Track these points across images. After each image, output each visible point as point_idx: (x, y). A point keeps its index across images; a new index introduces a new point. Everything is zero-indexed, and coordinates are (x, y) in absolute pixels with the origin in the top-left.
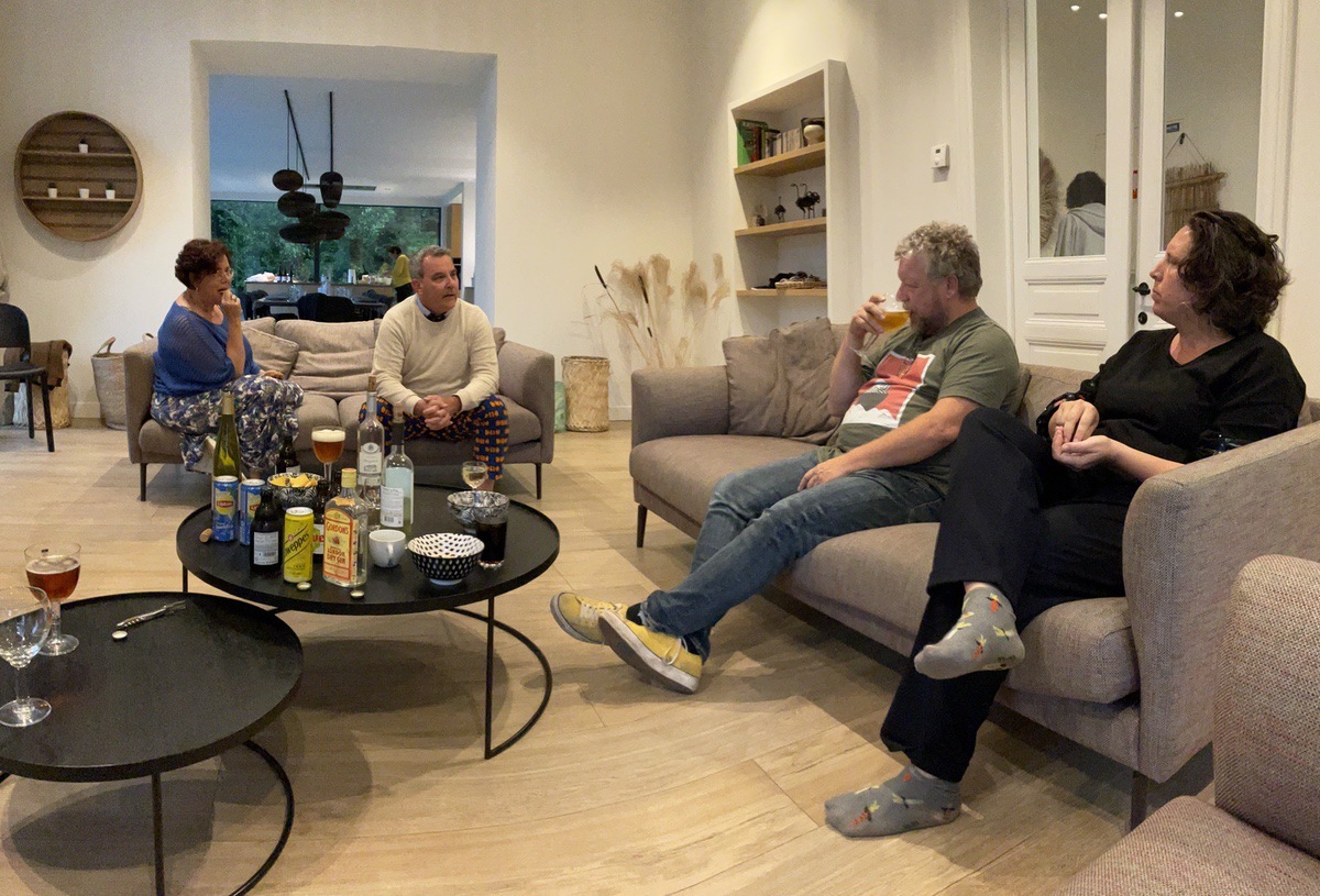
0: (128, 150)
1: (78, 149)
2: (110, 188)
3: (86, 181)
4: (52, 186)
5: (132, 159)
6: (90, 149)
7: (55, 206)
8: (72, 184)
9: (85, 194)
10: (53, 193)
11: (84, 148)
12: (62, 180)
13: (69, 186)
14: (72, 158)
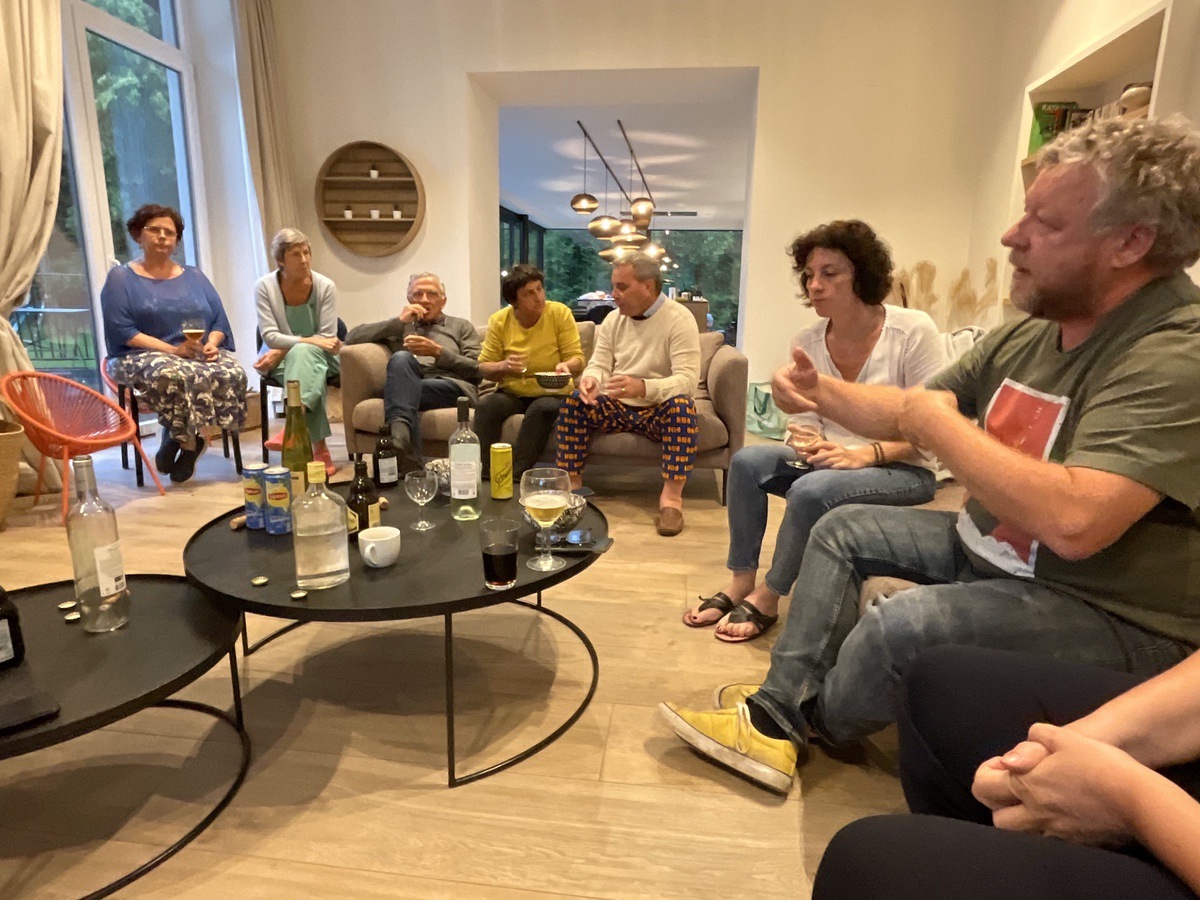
0: (410, 175)
1: (369, 175)
2: (396, 209)
3: (375, 203)
4: (348, 208)
5: (413, 183)
6: (380, 175)
7: (351, 227)
8: (366, 206)
9: (375, 215)
10: (348, 215)
11: (374, 174)
12: (357, 202)
13: (362, 209)
14: (364, 182)
